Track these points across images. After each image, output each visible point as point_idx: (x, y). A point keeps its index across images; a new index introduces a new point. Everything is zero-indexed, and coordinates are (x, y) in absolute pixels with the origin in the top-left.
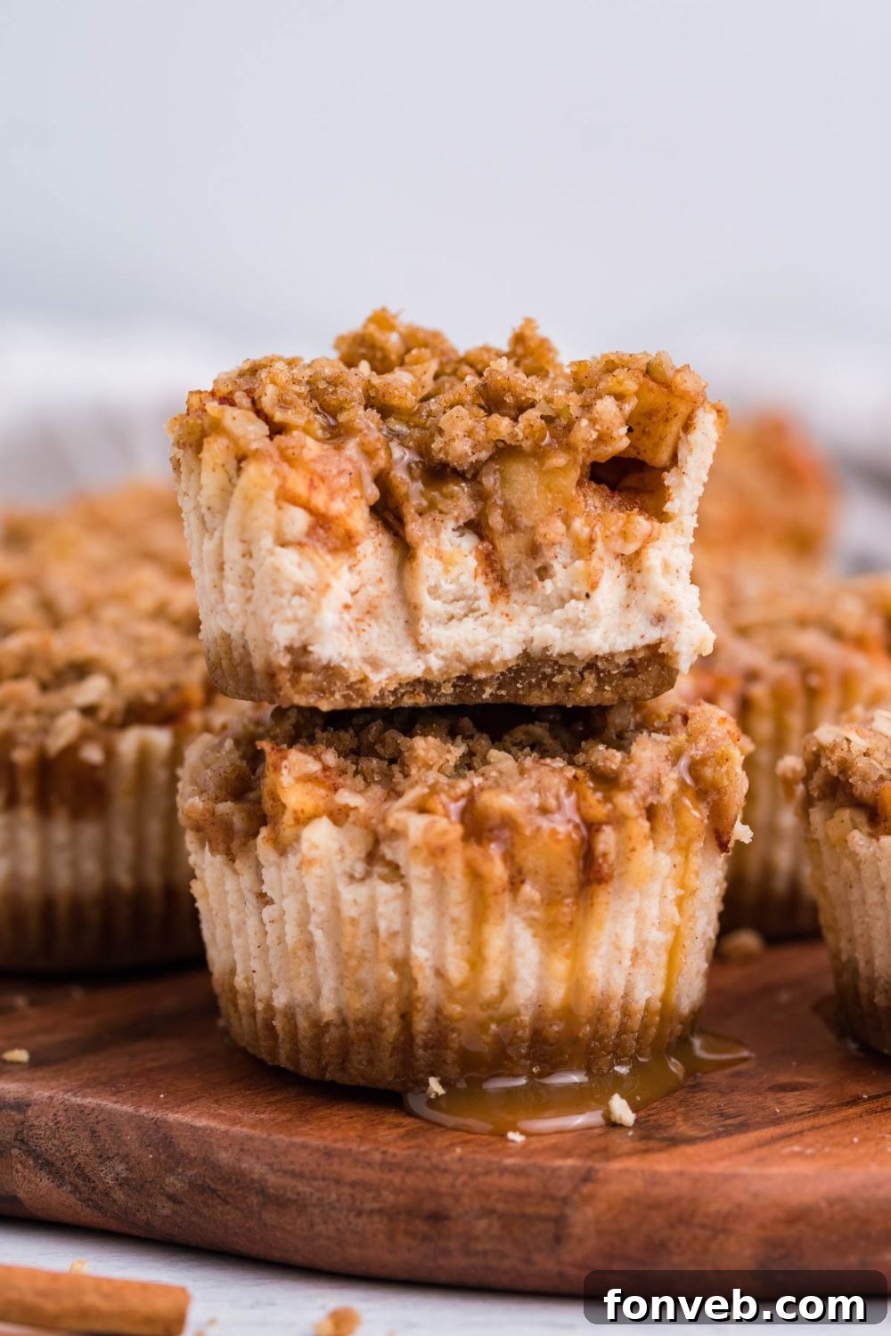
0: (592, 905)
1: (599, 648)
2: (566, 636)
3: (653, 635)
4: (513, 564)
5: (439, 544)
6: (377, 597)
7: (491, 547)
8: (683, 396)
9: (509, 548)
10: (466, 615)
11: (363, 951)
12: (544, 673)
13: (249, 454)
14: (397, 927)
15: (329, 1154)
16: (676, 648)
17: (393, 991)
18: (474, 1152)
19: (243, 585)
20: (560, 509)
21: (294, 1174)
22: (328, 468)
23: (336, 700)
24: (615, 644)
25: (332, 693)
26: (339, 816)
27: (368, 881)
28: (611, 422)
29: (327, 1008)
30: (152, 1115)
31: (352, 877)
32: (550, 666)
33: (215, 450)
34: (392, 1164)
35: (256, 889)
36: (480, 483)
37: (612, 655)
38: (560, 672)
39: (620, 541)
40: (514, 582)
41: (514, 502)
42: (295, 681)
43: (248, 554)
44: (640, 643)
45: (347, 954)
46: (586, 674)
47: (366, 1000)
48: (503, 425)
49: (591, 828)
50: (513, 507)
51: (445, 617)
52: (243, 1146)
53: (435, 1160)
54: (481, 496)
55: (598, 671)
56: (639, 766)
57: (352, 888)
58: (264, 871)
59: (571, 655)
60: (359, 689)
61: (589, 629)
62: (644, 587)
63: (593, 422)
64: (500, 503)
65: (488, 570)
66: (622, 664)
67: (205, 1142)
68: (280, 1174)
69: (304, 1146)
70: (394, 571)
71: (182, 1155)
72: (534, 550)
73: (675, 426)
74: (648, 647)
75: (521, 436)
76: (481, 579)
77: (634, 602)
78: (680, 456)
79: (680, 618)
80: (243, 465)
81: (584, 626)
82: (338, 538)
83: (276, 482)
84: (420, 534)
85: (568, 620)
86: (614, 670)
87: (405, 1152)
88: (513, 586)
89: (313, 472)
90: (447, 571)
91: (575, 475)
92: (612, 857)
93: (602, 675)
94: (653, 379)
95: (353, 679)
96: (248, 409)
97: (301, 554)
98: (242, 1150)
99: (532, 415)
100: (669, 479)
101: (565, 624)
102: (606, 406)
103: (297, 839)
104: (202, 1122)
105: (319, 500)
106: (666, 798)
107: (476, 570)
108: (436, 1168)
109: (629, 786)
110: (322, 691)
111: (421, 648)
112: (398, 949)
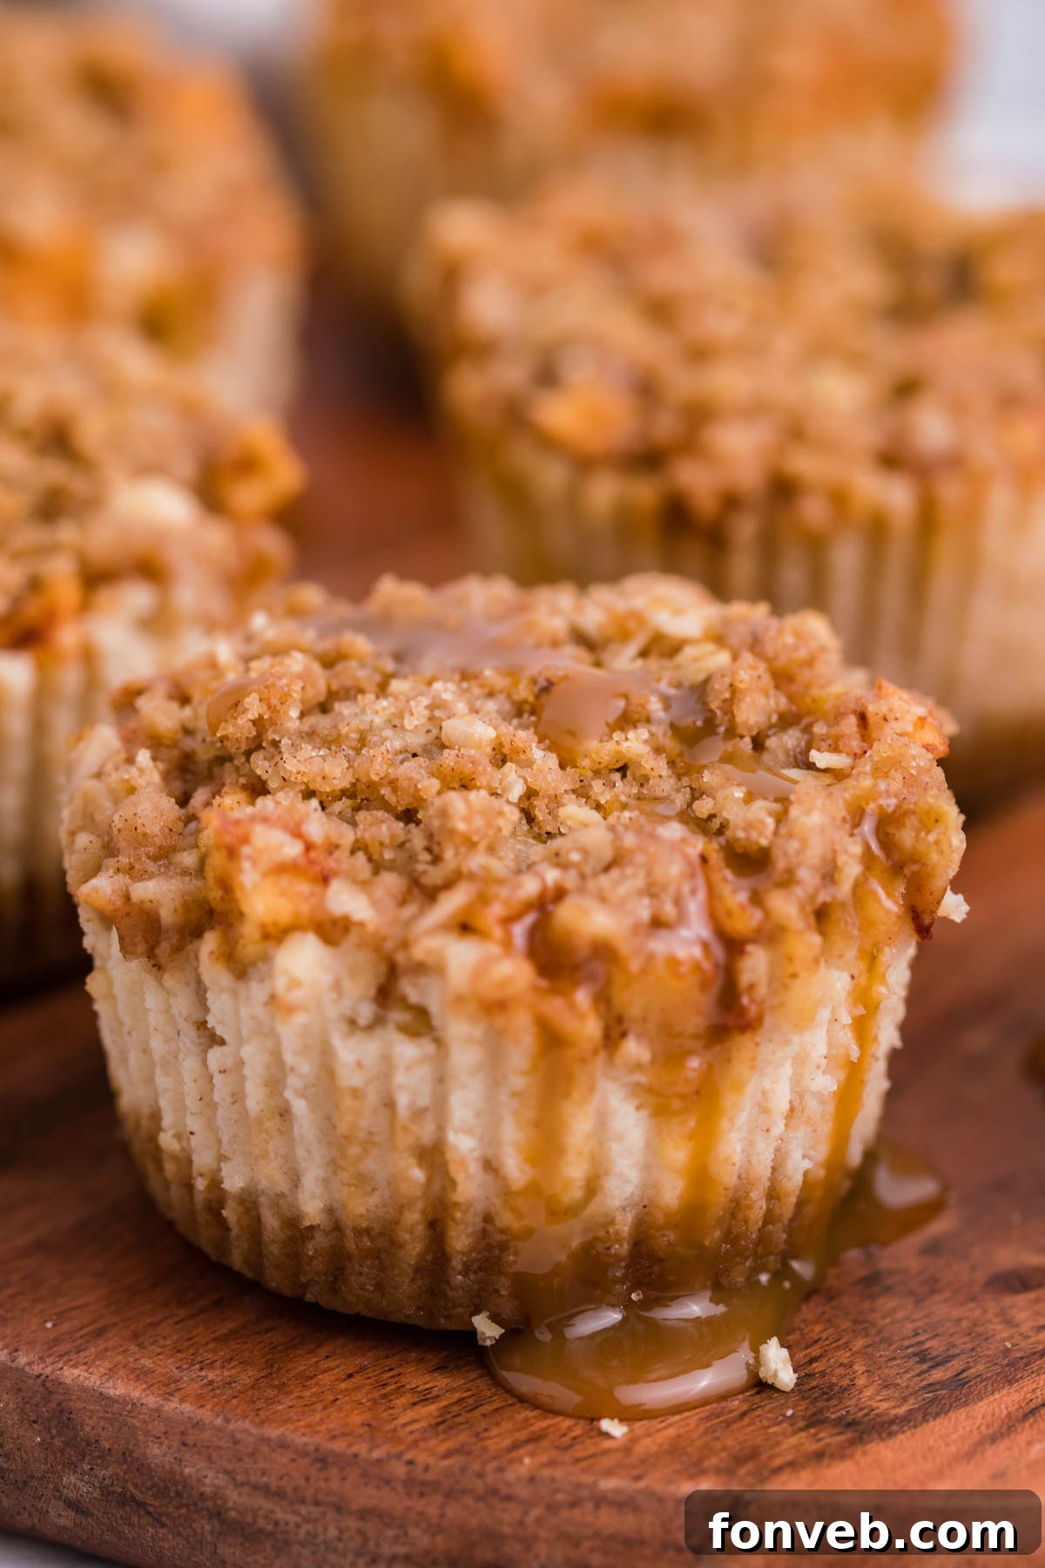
0: (729, 1060)
11: (370, 1133)
14: (424, 1100)
15: (322, 1460)
17: (419, 1194)
18: (552, 1463)
21: (267, 1491)
26: (332, 930)
27: (379, 1032)
29: (312, 1207)
30: (37, 1369)
31: (352, 1022)
34: (423, 1483)
35: (197, 1016)
45: (346, 1137)
47: (373, 1201)
49: (732, 945)
52: (186, 1436)
53: (490, 1479)
56: (804, 843)
57: (352, 1042)
58: (209, 995)
67: (125, 1424)
68: (246, 1489)
69: (283, 1445)
71: (89, 1444)
87: (446, 1463)
92: (762, 991)
98: (184, 1444)
103: (266, 958)
104: (118, 1388)
106: (845, 889)
108: (494, 1492)
109: (788, 881)
112: (426, 1132)
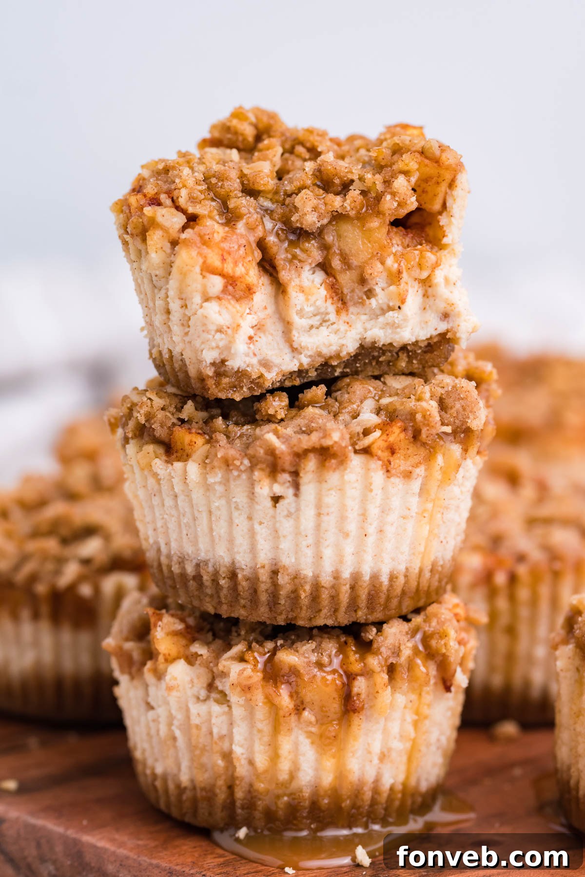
1: (409, 340)
2: (387, 334)
3: (443, 327)
4: (349, 290)
5: (300, 281)
6: (264, 319)
7: (334, 280)
8: (448, 168)
9: (346, 279)
10: (321, 324)
12: (373, 356)
13: (180, 241)
16: (458, 335)
19: (183, 325)
20: (377, 253)
22: (231, 246)
23: (244, 391)
24: (419, 336)
25: (242, 387)
28: (405, 194)
32: (376, 351)
33: (155, 238)
36: (324, 238)
37: (417, 342)
38: (384, 354)
39: (418, 271)
40: (351, 301)
41: (348, 252)
42: (218, 384)
43: (185, 306)
44: (435, 333)
46: (400, 354)
48: (337, 202)
50: (346, 254)
51: (308, 327)
54: (325, 248)
55: (408, 351)
59: (391, 344)
60: (258, 383)
61: (401, 328)
62: (434, 296)
63: (394, 194)
64: (337, 251)
65: (334, 294)
66: (423, 346)
70: (273, 300)
72: (363, 281)
73: (444, 187)
74: (440, 334)
75: (349, 208)
76: (329, 301)
77: (428, 306)
78: (448, 205)
79: (459, 315)
80: (177, 248)
81: (398, 327)
82: (242, 291)
83: (201, 261)
84: (289, 278)
85: (387, 324)
86: (418, 350)
88: (350, 304)
89: (223, 250)
90: (307, 300)
91: (385, 230)
93: (410, 354)
94: (427, 158)
95: (254, 376)
96: (170, 207)
97: (220, 305)
99: (354, 193)
100: (443, 220)
101: (386, 326)
102: (401, 184)
105: (229, 268)
107: (326, 296)
110: (234, 387)
111: (295, 350)
